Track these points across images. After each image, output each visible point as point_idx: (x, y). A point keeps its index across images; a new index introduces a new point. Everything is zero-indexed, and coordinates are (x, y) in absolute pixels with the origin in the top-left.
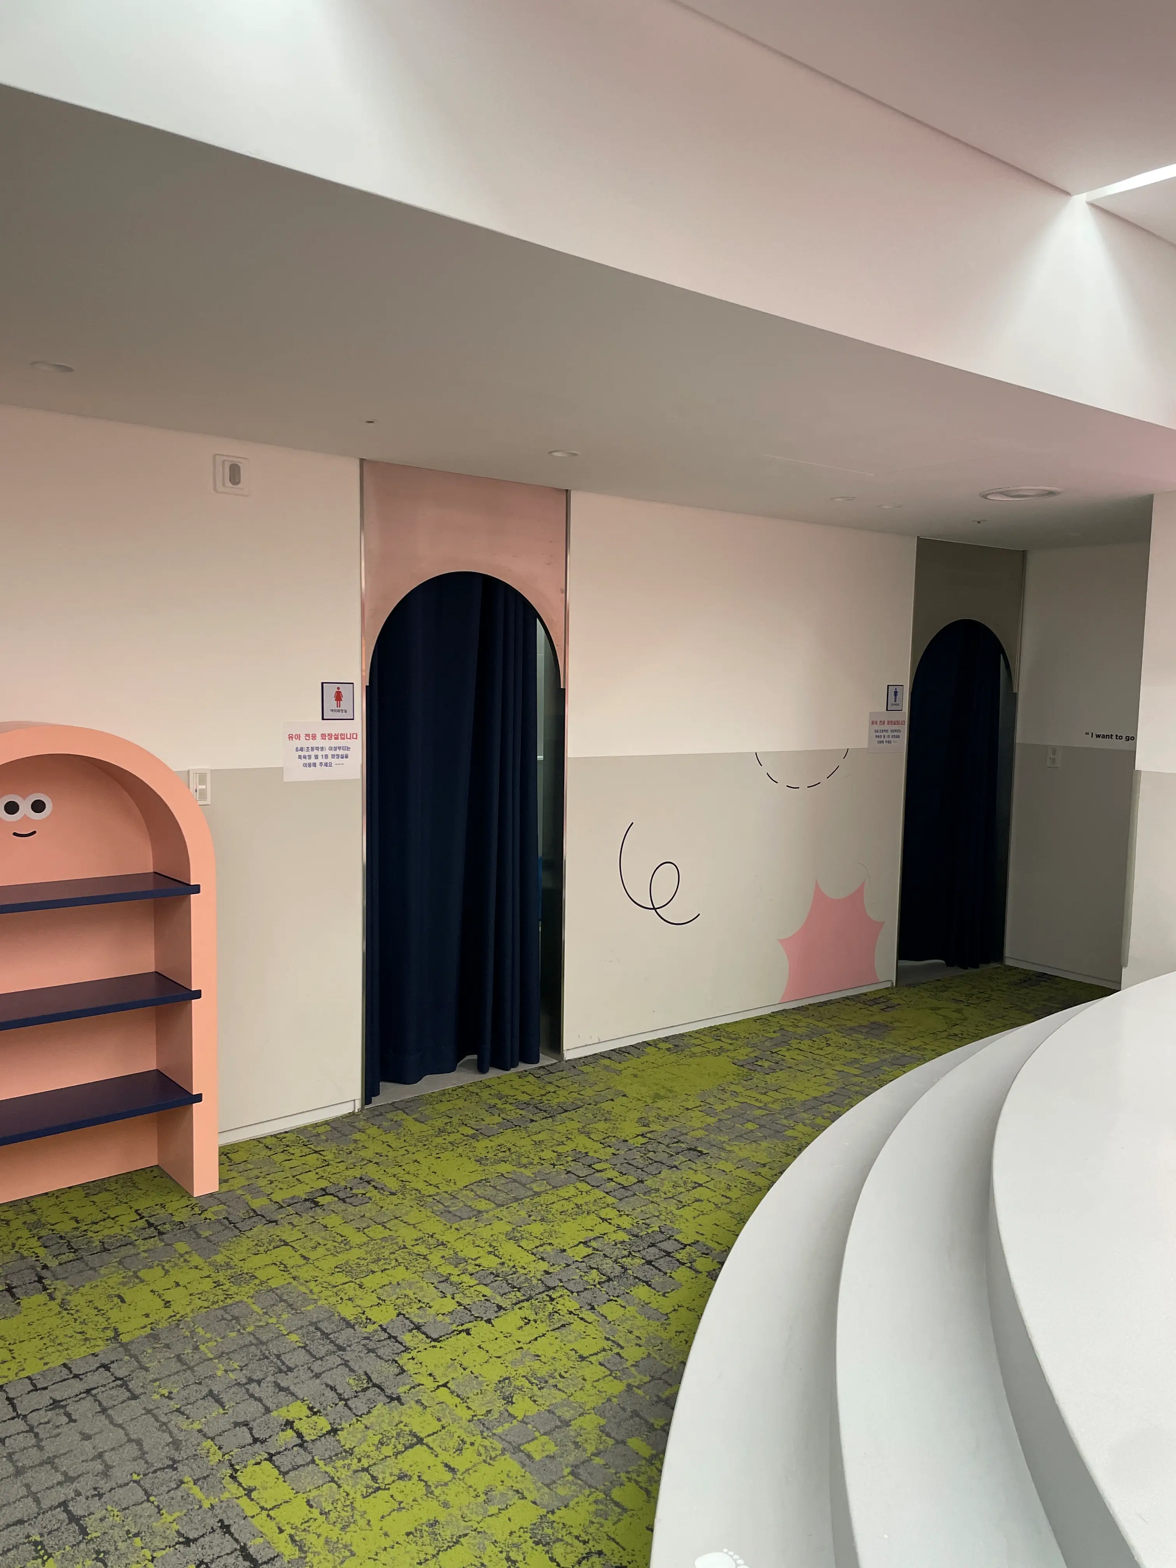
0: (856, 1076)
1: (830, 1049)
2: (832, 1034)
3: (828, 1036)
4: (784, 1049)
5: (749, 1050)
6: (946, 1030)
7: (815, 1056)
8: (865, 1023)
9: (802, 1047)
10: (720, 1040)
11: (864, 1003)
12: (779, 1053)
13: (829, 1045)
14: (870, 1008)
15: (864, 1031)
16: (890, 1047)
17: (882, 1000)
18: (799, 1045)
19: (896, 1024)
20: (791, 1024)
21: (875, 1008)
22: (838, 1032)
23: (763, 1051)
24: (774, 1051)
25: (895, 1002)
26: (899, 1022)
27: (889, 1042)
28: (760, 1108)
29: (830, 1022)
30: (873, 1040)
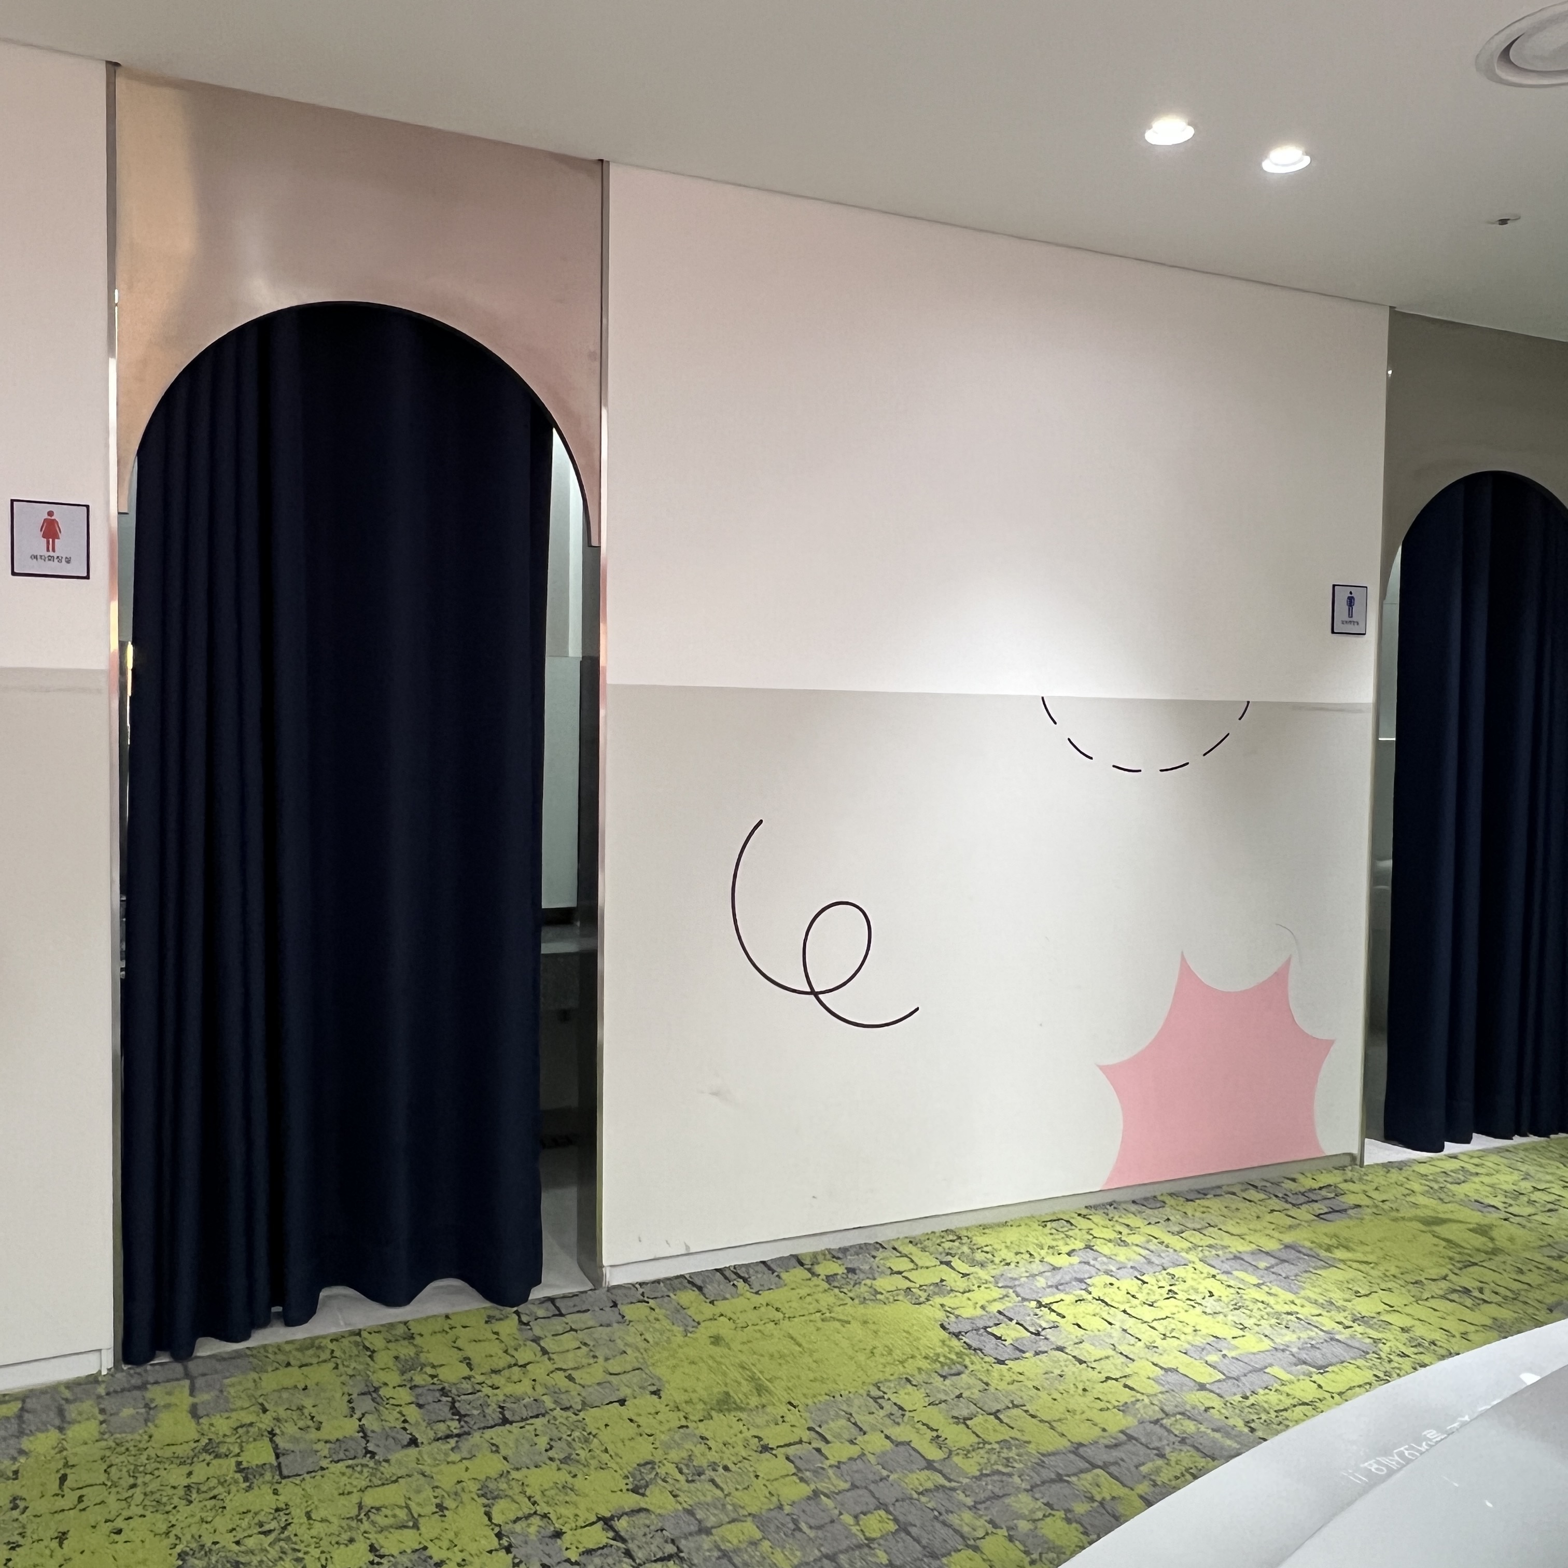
0: (1202, 1387)
1: (1169, 1307)
2: (1189, 1268)
3: (1178, 1272)
4: (1069, 1298)
5: (996, 1293)
6: (1445, 1278)
7: (1130, 1323)
8: (1271, 1245)
9: (1111, 1295)
10: (948, 1264)
11: (1285, 1199)
12: (1054, 1307)
13: (1172, 1294)
14: (1294, 1212)
15: (1262, 1265)
16: (1307, 1311)
17: (1324, 1193)
18: (1109, 1290)
19: (1340, 1254)
20: (1113, 1235)
21: (1304, 1213)
22: (1205, 1262)
23: (1024, 1299)
24: (1045, 1301)
25: (1350, 1200)
26: (1347, 1248)
27: (1308, 1299)
28: (930, 1465)
29: (1197, 1238)
30: (1275, 1290)
